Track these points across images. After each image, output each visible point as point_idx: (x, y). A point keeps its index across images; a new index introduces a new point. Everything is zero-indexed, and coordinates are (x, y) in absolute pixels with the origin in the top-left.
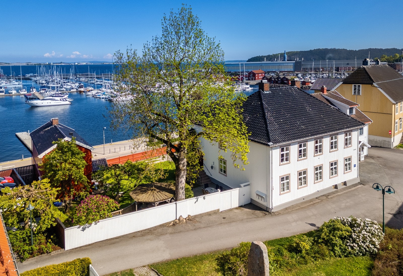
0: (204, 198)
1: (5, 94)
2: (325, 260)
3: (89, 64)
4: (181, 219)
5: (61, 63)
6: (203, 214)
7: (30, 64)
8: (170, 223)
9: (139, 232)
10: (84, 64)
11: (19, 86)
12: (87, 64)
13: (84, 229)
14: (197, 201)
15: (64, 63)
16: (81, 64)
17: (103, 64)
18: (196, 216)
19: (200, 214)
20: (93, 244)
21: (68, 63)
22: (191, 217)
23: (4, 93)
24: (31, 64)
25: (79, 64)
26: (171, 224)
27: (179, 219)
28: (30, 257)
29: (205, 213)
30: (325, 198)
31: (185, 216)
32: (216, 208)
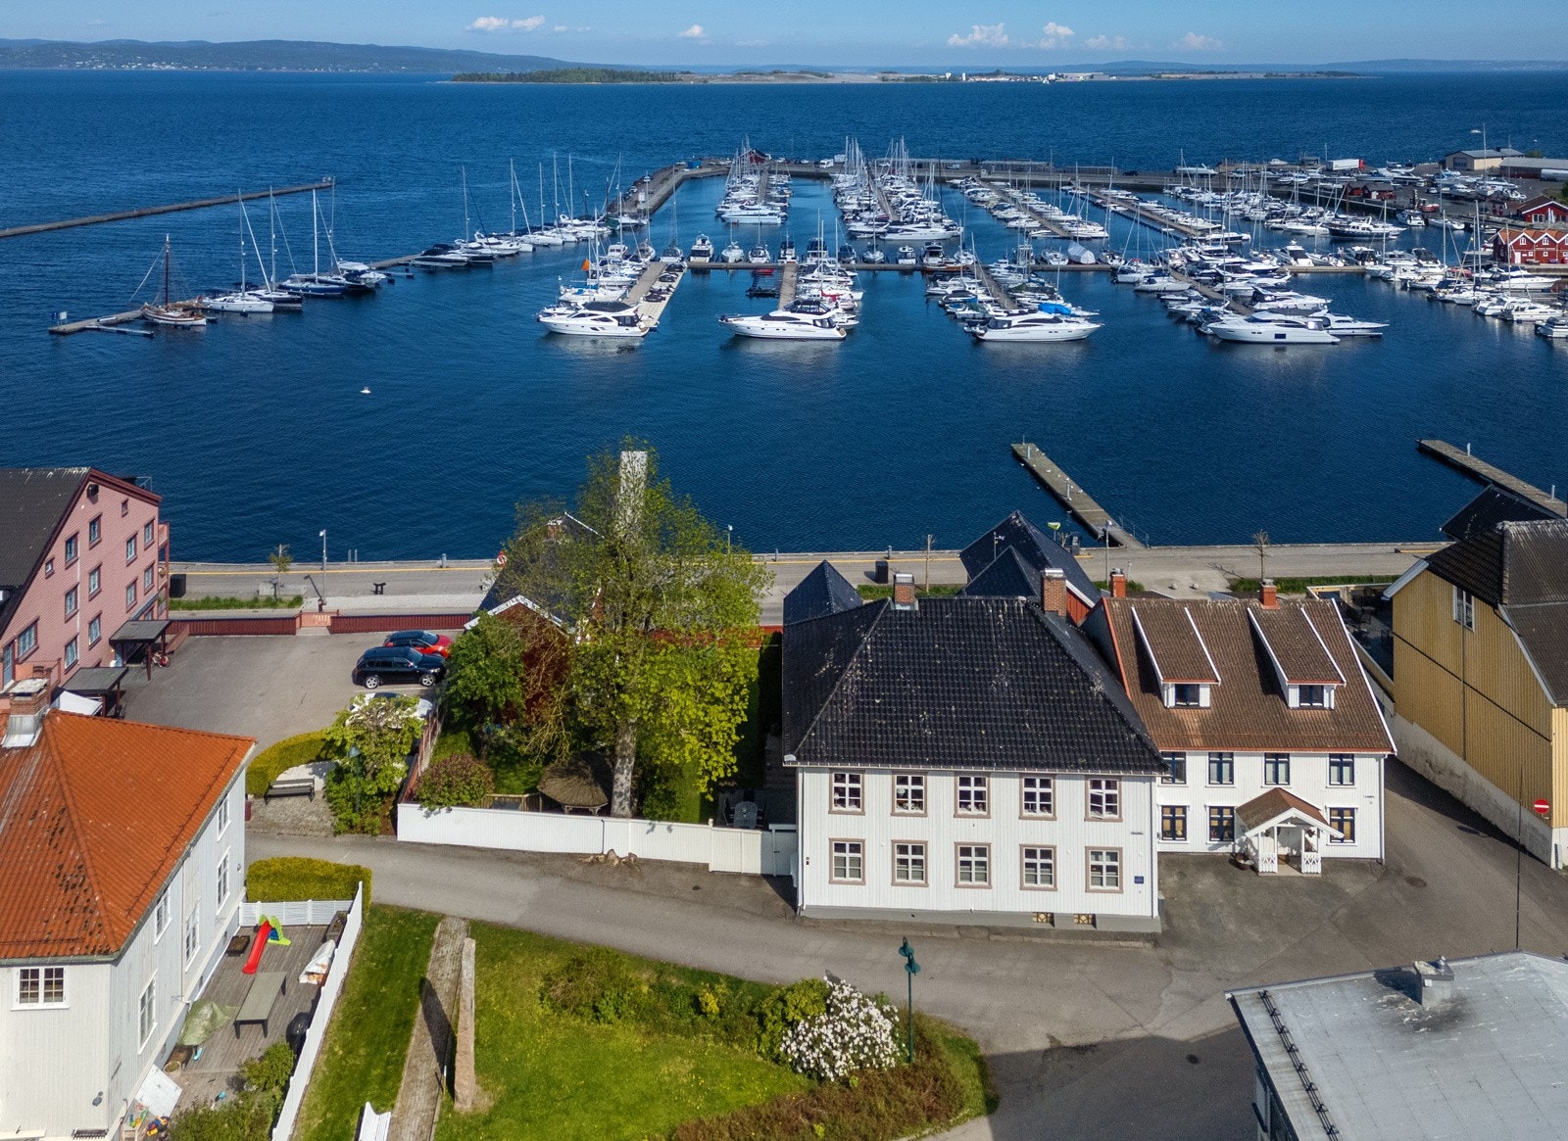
0: (670, 829)
1: (711, 260)
2: (732, 1047)
3: (1100, 77)
4: (611, 856)
5: (997, 73)
6: (666, 861)
7: (891, 76)
8: (587, 856)
9: (524, 852)
10: (1081, 78)
11: (772, 221)
12: (1092, 77)
13: (428, 815)
14: (652, 829)
15: (1007, 74)
16: (1069, 80)
17: (1159, 77)
18: (647, 862)
19: (660, 861)
20: (440, 845)
21: (1022, 75)
22: (636, 859)
23: (708, 259)
24: (897, 76)
25: (1062, 80)
26: (589, 860)
27: (607, 856)
28: (346, 832)
29: (672, 863)
30: (985, 933)
31: (622, 853)
32: (701, 860)
